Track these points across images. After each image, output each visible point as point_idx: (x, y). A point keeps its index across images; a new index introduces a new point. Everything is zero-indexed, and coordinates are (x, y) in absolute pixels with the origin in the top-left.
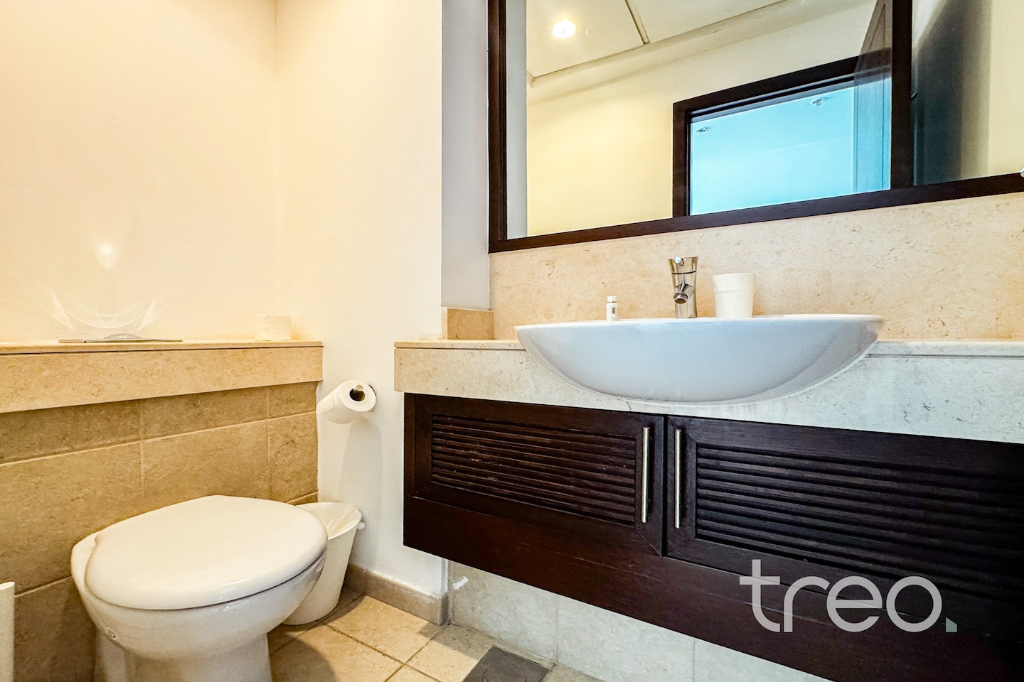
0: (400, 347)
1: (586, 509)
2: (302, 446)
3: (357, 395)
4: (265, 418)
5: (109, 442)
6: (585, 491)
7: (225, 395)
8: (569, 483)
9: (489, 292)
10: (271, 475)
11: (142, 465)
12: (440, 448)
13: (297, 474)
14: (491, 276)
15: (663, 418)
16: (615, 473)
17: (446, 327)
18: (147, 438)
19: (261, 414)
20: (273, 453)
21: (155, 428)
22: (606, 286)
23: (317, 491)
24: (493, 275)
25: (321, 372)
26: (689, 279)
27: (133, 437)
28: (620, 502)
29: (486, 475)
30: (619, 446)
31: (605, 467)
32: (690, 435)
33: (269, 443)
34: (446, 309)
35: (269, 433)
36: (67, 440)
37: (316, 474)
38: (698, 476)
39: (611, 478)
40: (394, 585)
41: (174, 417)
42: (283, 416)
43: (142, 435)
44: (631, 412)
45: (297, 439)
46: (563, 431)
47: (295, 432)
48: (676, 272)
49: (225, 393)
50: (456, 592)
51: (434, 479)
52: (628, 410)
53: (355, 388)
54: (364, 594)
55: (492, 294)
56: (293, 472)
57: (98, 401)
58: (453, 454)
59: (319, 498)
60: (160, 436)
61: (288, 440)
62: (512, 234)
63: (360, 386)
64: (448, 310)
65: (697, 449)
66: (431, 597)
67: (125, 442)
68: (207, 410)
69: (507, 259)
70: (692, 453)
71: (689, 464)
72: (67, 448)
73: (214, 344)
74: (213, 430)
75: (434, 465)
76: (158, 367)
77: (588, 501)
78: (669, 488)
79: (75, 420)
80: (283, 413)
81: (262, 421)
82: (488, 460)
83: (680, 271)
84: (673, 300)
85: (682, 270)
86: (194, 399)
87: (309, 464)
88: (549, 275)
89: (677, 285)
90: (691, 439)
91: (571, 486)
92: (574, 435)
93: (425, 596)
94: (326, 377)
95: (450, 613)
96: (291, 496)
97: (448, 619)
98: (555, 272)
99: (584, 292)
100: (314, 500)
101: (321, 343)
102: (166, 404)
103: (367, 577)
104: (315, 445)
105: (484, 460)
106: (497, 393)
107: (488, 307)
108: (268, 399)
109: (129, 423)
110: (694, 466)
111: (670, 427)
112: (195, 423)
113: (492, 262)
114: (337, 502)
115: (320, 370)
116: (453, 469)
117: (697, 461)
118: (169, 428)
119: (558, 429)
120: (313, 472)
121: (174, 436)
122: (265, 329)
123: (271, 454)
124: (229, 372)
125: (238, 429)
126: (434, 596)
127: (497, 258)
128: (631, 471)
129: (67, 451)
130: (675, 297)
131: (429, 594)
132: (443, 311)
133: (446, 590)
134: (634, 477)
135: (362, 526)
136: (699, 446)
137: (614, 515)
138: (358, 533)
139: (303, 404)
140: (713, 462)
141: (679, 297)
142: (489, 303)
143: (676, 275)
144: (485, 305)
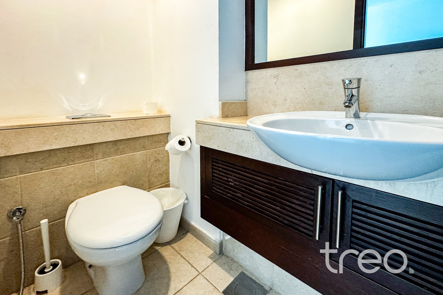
0: (198, 123)
1: (286, 222)
2: (162, 162)
3: (182, 143)
4: (146, 150)
5: (82, 161)
6: (286, 212)
7: (128, 140)
8: (277, 206)
9: (245, 91)
10: (149, 175)
11: (96, 171)
12: (215, 175)
13: (161, 175)
14: (246, 83)
15: (331, 181)
16: (303, 207)
17: (221, 112)
18: (97, 159)
19: (144, 148)
20: (150, 165)
21: (100, 156)
22: (306, 90)
23: (170, 182)
24: (247, 82)
25: (170, 128)
26: (355, 92)
27: (92, 159)
28: (305, 223)
29: (237, 193)
30: (305, 192)
31: (297, 202)
32: (349, 194)
33: (148, 161)
34: (221, 102)
35: (148, 156)
36: (66, 161)
37: (169, 174)
38: (353, 218)
39: (300, 208)
40: (200, 231)
41: (108, 150)
42: (154, 148)
43: (95, 159)
44: (312, 174)
45: (160, 159)
46: (274, 177)
47: (159, 155)
48: (346, 87)
49: (128, 139)
50: (226, 240)
51: (213, 189)
52: (311, 173)
53: (180, 139)
54: (187, 232)
55: (246, 92)
56: (159, 174)
57: (76, 145)
58: (221, 179)
59: (171, 186)
60: (102, 159)
61: (156, 159)
62: (257, 61)
63: (183, 139)
64: (222, 103)
65: (352, 203)
66: (214, 241)
67: (88, 161)
68: (121, 147)
69: (255, 74)
70: (349, 205)
71: (347, 211)
72: (66, 164)
73: (122, 118)
74: (124, 155)
75: (213, 183)
76: (99, 130)
77: (287, 217)
78: (334, 221)
79: (69, 152)
80: (154, 147)
81: (145, 151)
82: (237, 185)
83: (349, 87)
84: (343, 105)
85: (351, 86)
86: (115, 142)
87: (166, 170)
88: (275, 83)
89: (347, 95)
90: (349, 197)
91: (278, 208)
92: (280, 181)
93: (212, 239)
94: (172, 131)
95: (223, 249)
96: (158, 184)
97: (223, 252)
98: (278, 81)
99: (294, 93)
100: (168, 186)
101: (169, 115)
102: (104, 145)
103: (189, 224)
104: (168, 161)
105: (236, 185)
106: (241, 152)
107: (245, 99)
108: (147, 141)
109: (90, 153)
110: (350, 213)
111: (336, 188)
112: (117, 152)
113: (247, 75)
114: (177, 188)
115: (169, 127)
116: (221, 186)
117: (352, 210)
118: (105, 155)
119: (272, 177)
120: (167, 173)
121: (107, 158)
122: (146, 109)
123: (149, 166)
124: (129, 130)
125: (134, 155)
126: (216, 241)
127: (249, 73)
128: (312, 207)
129: (66, 166)
130: (344, 104)
131: (214, 239)
132: (219, 103)
133: (222, 239)
134: (313, 211)
135: (186, 202)
136: (354, 201)
137: (301, 228)
138: (185, 206)
139: (163, 143)
140: (363, 213)
141: (347, 104)
142: (245, 97)
143: (346, 89)
144: (243, 98)
